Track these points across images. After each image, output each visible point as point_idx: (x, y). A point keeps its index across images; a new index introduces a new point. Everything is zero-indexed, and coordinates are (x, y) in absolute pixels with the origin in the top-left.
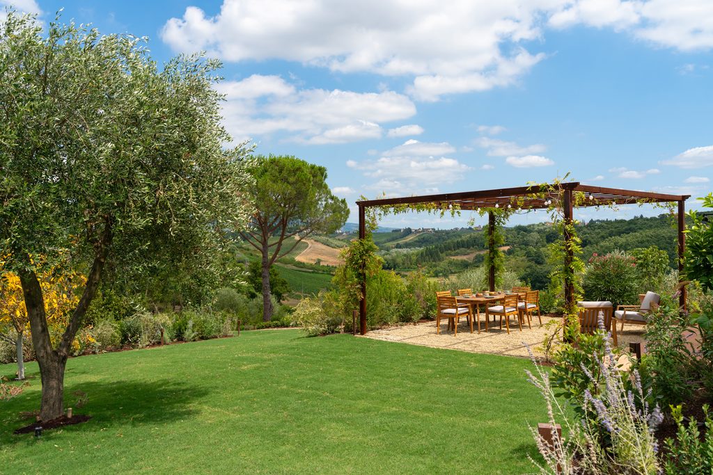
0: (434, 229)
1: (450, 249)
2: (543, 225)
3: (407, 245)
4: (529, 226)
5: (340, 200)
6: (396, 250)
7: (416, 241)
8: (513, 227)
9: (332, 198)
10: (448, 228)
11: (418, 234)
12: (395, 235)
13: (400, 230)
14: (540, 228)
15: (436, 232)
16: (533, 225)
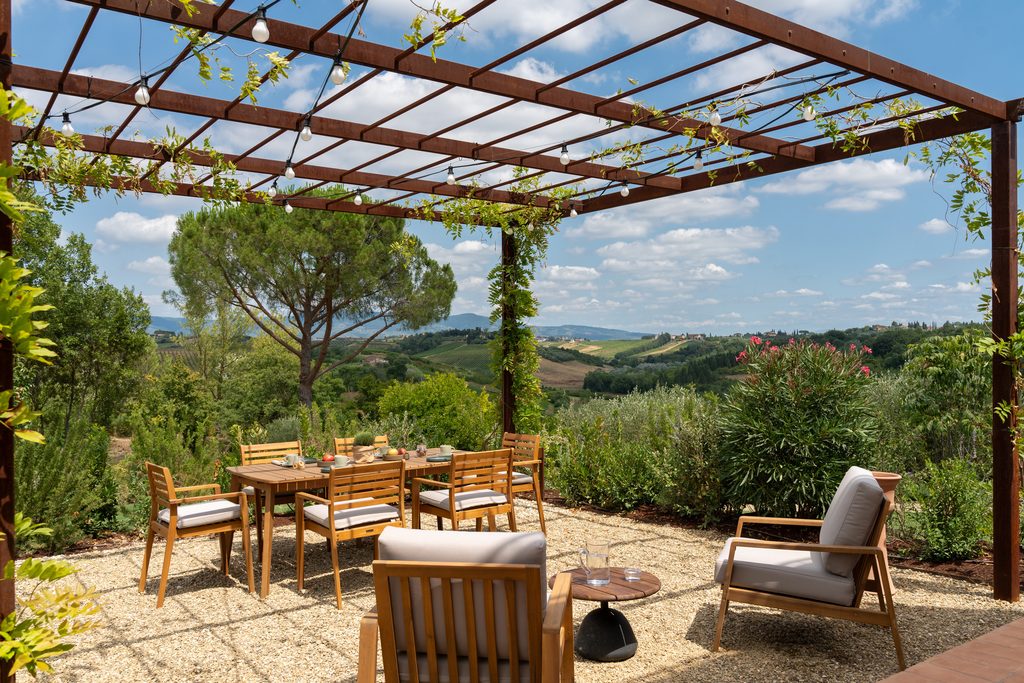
0: (703, 335)
1: (725, 365)
2: (871, 329)
3: (663, 358)
4: (849, 331)
5: (442, 266)
6: (646, 365)
7: (677, 353)
8: (823, 333)
9: (428, 263)
10: (725, 334)
11: (680, 343)
12: (646, 342)
13: (654, 336)
14: (865, 334)
15: (707, 339)
16: (855, 329)
